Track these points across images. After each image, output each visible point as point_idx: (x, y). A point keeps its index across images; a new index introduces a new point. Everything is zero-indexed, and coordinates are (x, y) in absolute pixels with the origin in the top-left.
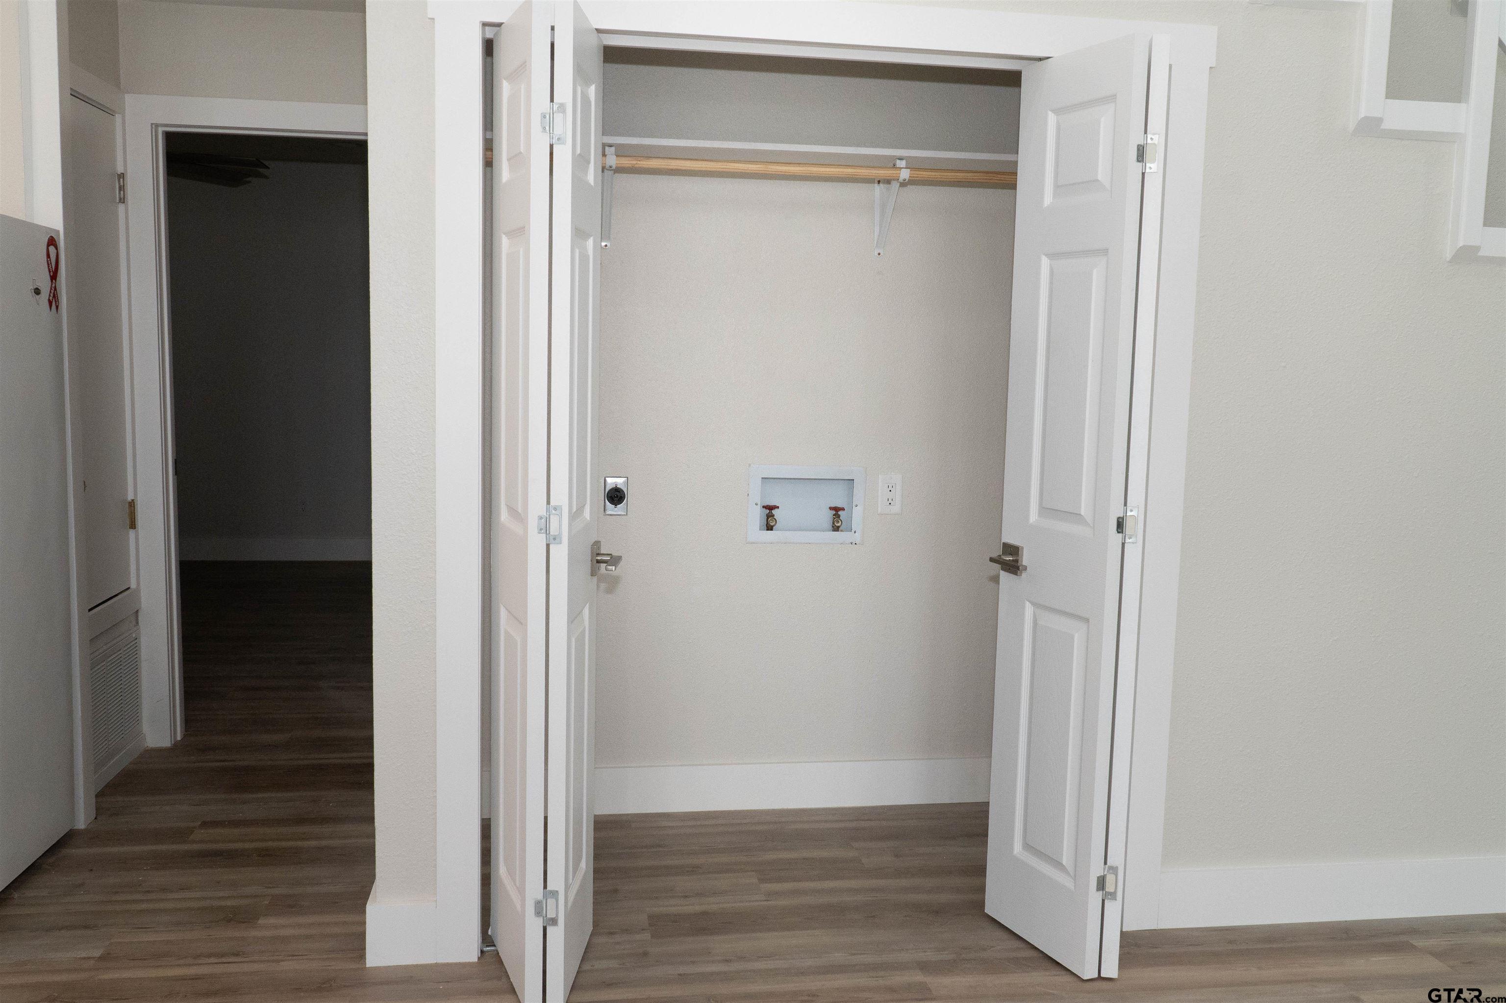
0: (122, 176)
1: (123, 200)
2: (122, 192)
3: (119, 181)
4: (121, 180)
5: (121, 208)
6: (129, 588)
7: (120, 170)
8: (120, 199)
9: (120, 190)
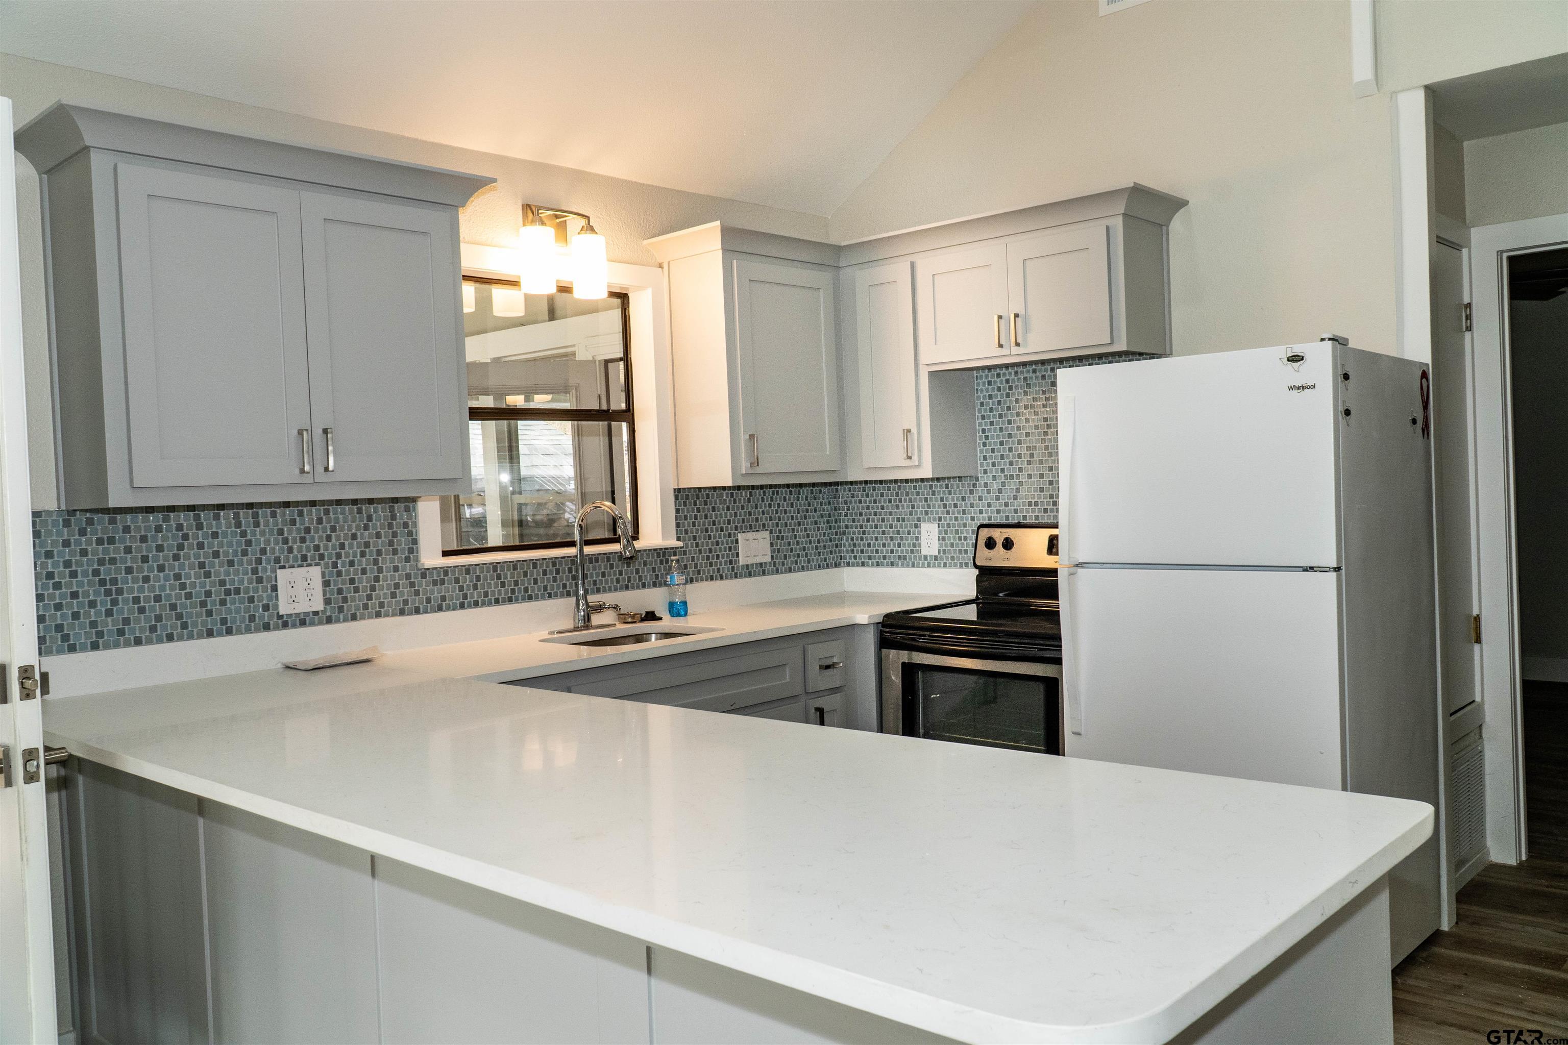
0: (1469, 306)
1: (1469, 329)
2: (1469, 321)
3: (1466, 312)
4: (1468, 309)
5: (1468, 335)
6: (1474, 701)
7: (1466, 300)
8: (1467, 328)
9: (1467, 319)
